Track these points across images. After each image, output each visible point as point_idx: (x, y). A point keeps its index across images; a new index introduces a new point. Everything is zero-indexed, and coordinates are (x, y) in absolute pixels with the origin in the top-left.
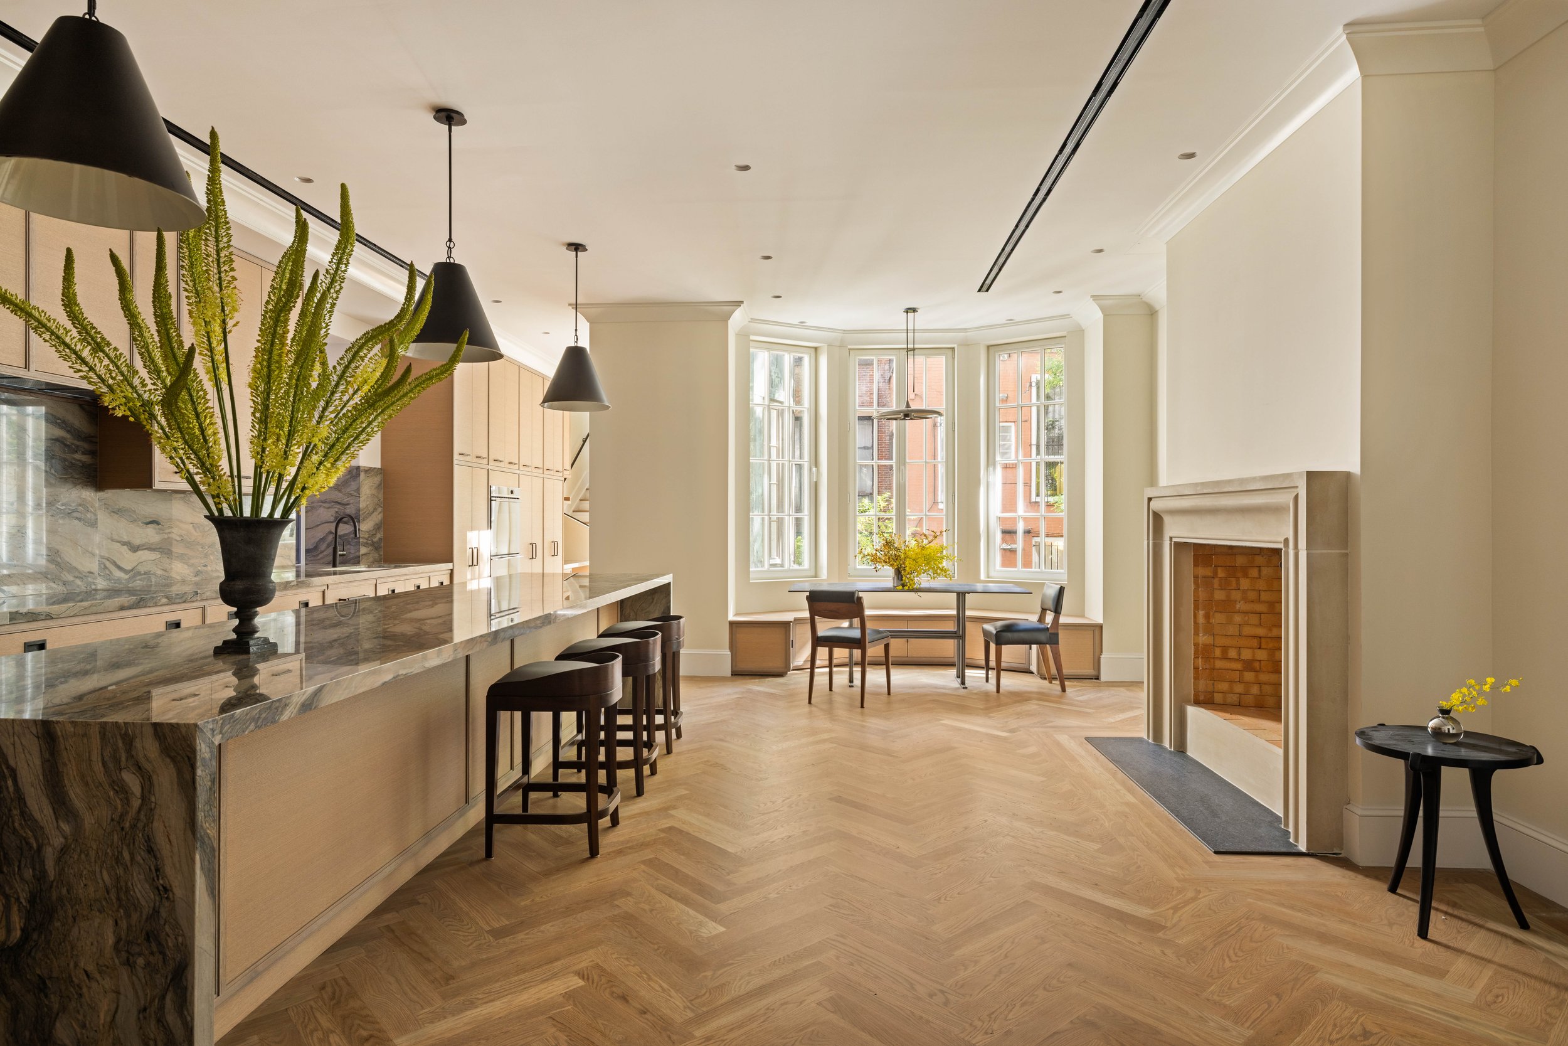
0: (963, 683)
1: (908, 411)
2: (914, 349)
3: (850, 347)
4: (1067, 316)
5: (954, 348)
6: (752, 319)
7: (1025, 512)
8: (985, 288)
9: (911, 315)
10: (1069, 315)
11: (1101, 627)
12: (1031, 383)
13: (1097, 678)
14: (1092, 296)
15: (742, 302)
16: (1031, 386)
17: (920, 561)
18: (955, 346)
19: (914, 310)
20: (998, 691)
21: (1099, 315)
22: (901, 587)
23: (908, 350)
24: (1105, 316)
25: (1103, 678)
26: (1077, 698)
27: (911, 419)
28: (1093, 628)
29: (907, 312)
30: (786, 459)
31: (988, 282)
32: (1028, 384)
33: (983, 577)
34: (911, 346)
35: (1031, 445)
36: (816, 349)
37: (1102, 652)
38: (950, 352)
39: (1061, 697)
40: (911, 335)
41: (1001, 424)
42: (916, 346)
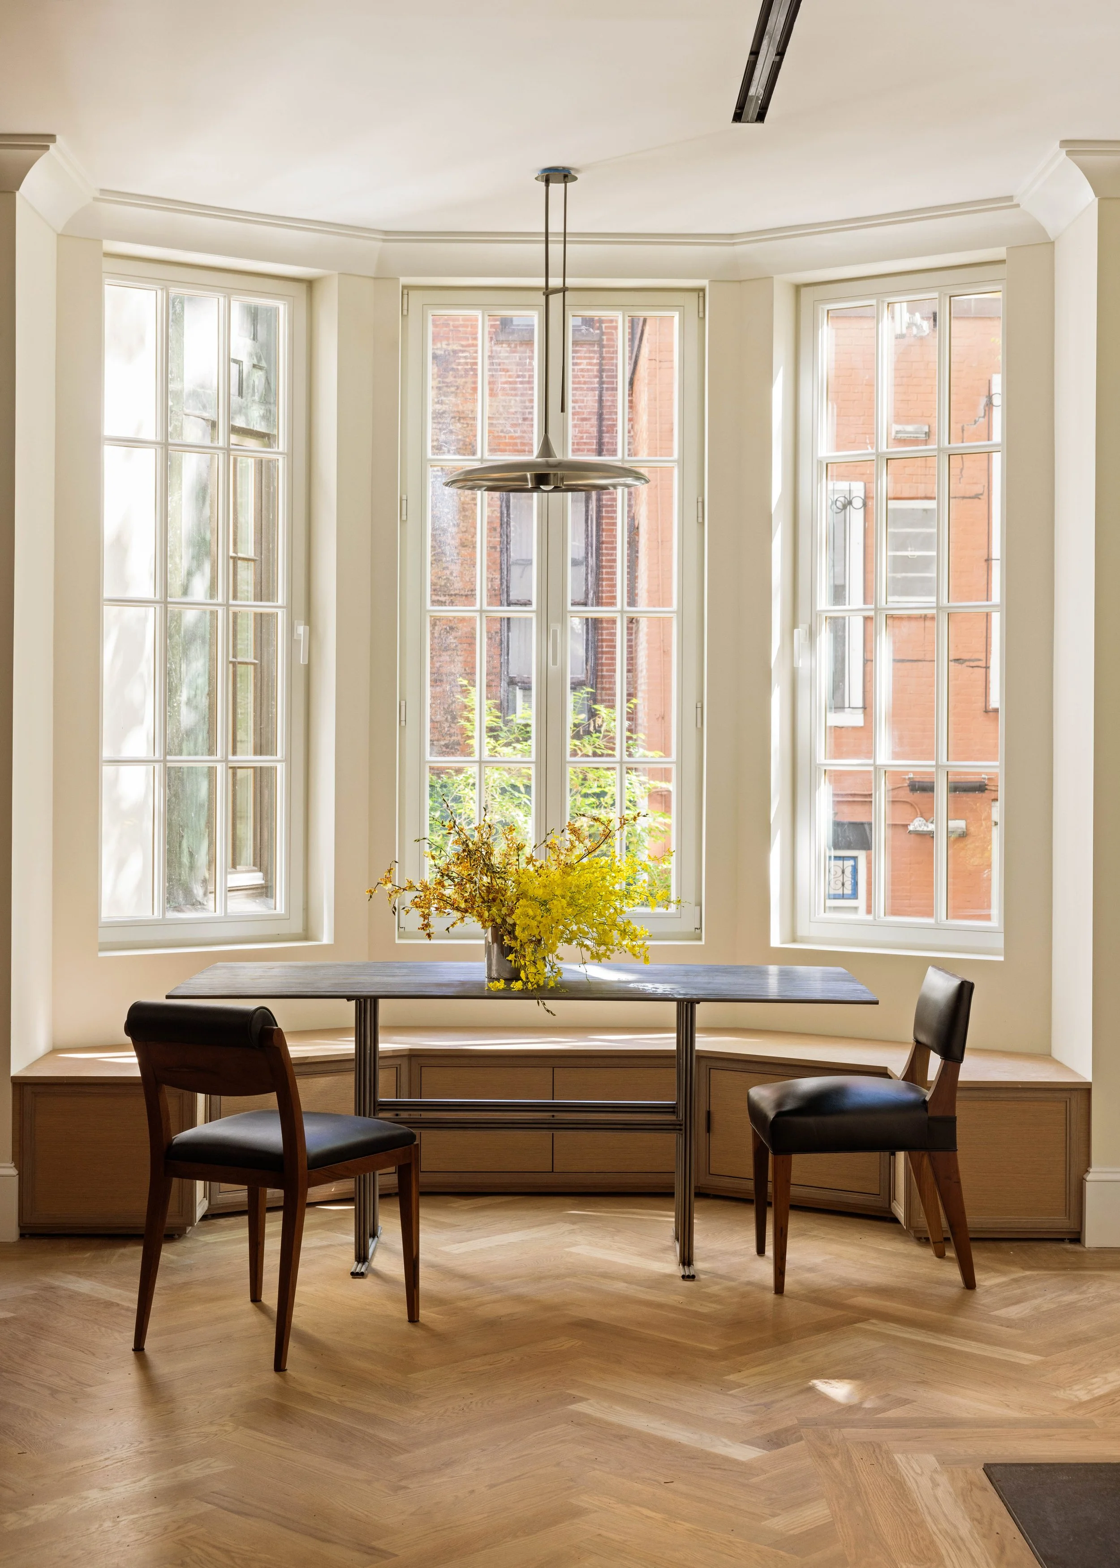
0: (686, 1260)
1: (548, 465)
2: (564, 290)
3: (404, 280)
4: (1006, 202)
5: (703, 290)
6: (103, 191)
7: (896, 755)
8: (752, 109)
9: (556, 188)
10: (1010, 198)
11: (1085, 1090)
12: (990, 397)
13: (1077, 1238)
14: (1064, 143)
15: (51, 137)
16: (990, 404)
17: (558, 906)
18: (703, 283)
19: (564, 175)
20: (779, 1287)
21: (1087, 197)
22: (501, 985)
23: (548, 292)
24: (1104, 200)
25: (1092, 1238)
26: (1003, 1313)
27: (556, 489)
28: (1065, 1095)
29: (547, 181)
30: (220, 599)
31: (757, 90)
32: (983, 401)
33: (776, 940)
34: (555, 282)
35: (988, 560)
36: (310, 284)
37: (1089, 1164)
38: (692, 300)
39: (958, 1306)
40: (556, 249)
41: (893, 504)
42: (570, 282)
